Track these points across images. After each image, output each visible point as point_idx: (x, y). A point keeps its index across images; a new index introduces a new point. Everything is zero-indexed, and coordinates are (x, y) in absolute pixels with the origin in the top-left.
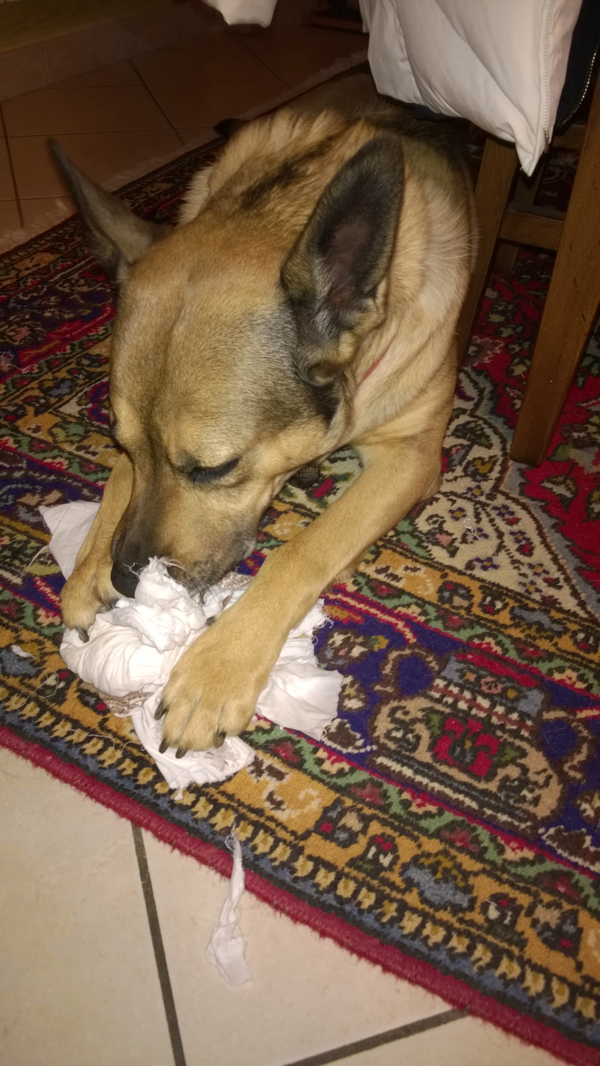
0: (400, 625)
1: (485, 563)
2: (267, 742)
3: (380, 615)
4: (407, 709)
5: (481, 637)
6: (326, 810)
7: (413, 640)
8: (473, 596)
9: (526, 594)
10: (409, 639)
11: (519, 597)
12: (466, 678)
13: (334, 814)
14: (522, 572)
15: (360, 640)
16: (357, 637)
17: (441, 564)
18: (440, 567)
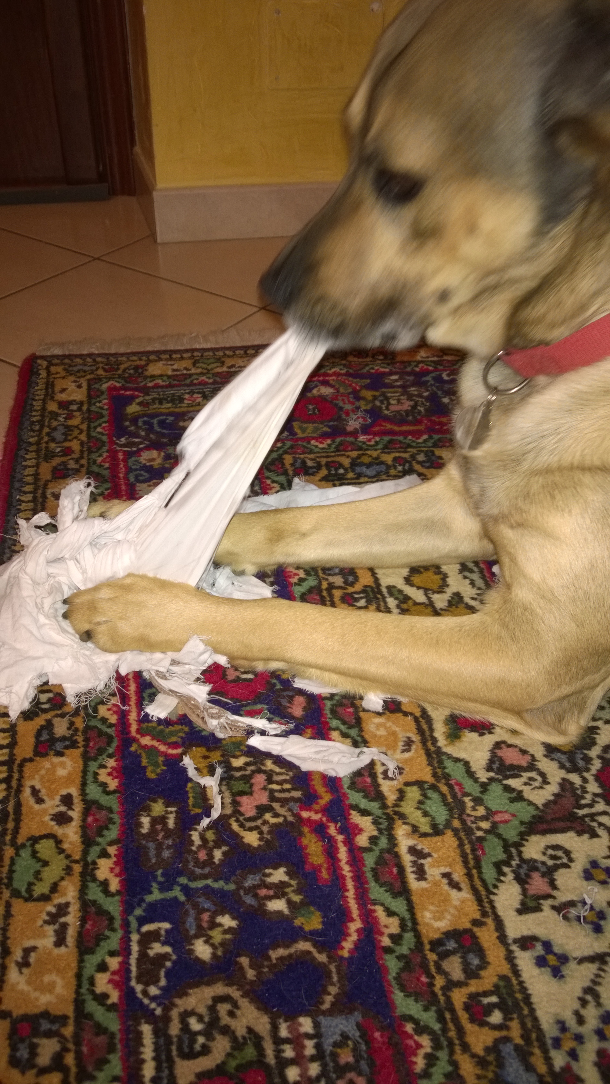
0: (355, 926)
1: (550, 958)
2: (94, 902)
3: (351, 894)
4: (238, 1013)
5: (421, 1029)
6: (45, 1015)
7: (345, 954)
8: (478, 976)
9: (549, 1042)
10: (343, 948)
11: (534, 1036)
12: (339, 1051)
13: (45, 1025)
14: (583, 1012)
15: (297, 898)
16: (297, 892)
17: (493, 908)
18: (488, 910)
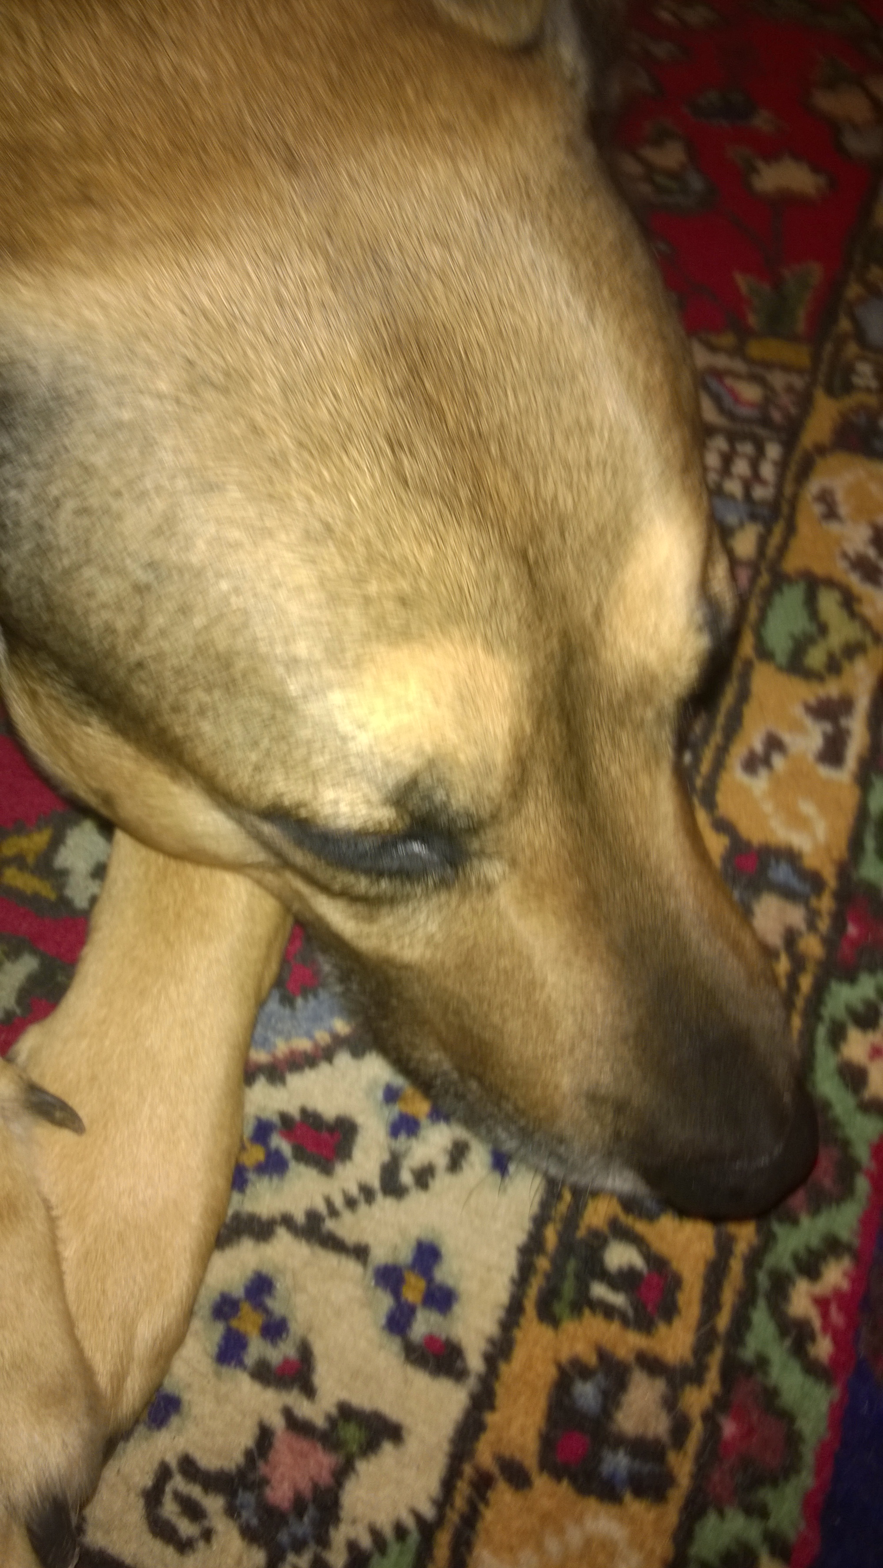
5: (798, 1332)
8: (603, 1355)
17: (448, 1485)
18: (463, 1488)
